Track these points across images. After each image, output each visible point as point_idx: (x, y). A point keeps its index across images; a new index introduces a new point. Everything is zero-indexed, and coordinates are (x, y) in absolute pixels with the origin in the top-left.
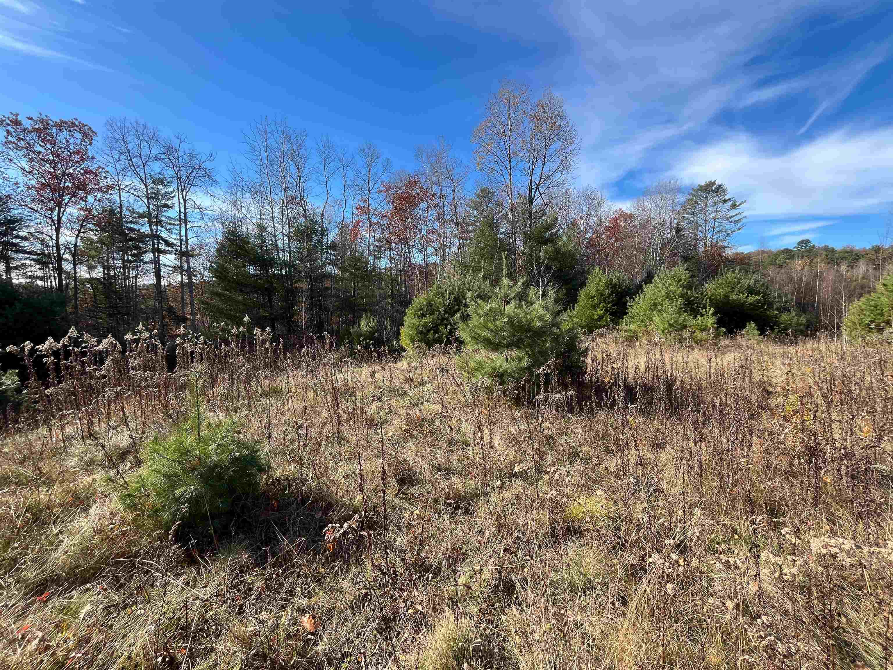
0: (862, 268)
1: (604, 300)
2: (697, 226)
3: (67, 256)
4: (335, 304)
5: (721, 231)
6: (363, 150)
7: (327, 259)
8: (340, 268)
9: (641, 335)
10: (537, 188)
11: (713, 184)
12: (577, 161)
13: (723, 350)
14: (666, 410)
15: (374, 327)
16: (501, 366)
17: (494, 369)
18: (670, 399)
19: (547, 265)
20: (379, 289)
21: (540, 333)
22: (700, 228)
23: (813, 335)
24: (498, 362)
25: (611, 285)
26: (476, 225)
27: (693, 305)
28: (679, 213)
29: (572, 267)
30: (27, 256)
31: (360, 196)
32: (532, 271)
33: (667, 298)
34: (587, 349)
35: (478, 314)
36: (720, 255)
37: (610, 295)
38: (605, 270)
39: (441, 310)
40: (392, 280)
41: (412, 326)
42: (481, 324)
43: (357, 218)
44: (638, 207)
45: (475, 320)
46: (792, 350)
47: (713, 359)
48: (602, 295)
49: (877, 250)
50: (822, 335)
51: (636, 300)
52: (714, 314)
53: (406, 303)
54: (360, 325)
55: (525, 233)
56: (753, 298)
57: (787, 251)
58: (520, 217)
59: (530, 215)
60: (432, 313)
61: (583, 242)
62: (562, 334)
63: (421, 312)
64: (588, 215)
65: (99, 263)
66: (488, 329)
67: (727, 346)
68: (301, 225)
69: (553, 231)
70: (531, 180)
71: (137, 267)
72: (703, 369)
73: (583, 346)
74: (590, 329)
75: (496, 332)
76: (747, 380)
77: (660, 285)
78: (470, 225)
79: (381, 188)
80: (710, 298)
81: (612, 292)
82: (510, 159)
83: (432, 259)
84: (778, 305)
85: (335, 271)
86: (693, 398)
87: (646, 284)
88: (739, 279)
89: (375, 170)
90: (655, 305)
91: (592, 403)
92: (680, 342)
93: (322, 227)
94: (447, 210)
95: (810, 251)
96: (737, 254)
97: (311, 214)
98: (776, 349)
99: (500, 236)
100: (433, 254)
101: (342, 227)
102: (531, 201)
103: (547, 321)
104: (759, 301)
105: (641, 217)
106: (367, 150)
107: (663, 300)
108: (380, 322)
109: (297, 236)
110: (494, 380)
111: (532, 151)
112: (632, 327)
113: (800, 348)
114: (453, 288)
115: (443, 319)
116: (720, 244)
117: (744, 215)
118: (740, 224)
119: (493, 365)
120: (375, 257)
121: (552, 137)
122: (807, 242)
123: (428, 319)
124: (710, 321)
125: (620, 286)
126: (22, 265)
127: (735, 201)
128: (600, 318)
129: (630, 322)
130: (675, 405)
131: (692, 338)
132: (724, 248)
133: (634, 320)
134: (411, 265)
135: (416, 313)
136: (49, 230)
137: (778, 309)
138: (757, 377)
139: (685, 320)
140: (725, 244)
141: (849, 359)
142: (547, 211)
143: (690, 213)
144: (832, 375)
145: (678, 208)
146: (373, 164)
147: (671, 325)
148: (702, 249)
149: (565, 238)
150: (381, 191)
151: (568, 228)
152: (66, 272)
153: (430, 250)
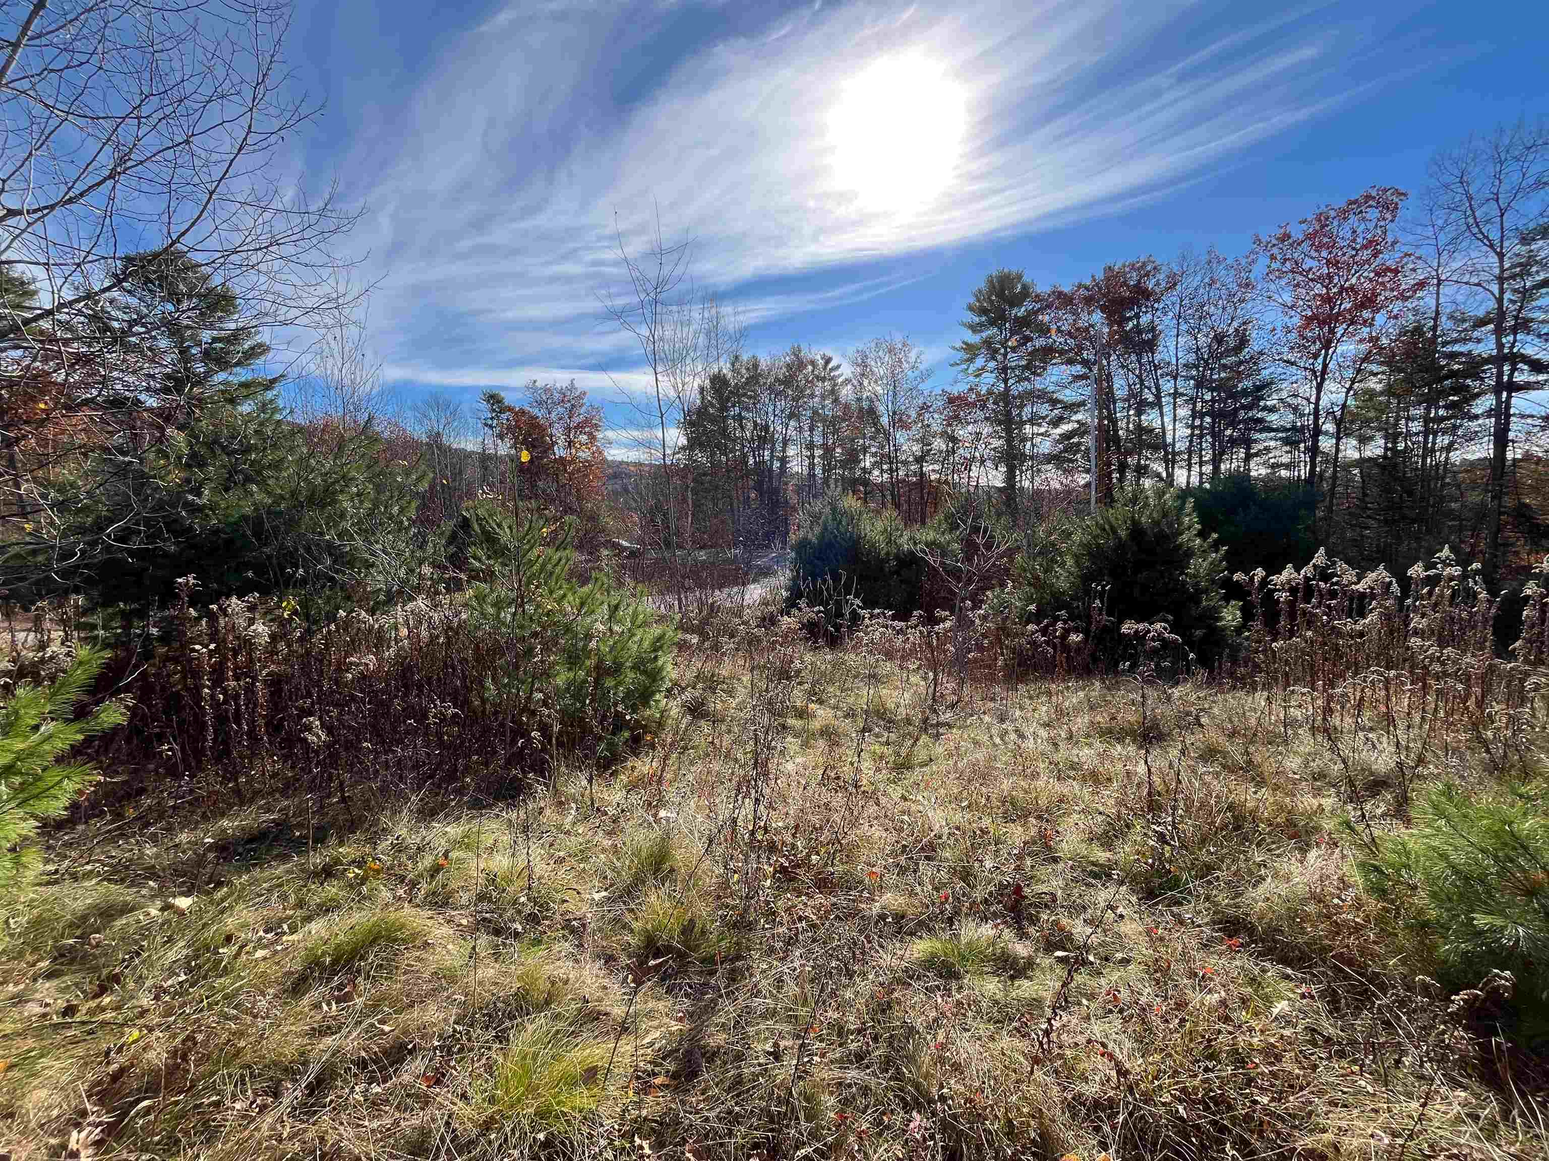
3: (1330, 427)
30: (1272, 434)
65: (1379, 430)
71: (1455, 427)
126: (1266, 449)
136: (1308, 390)
152: (1324, 453)
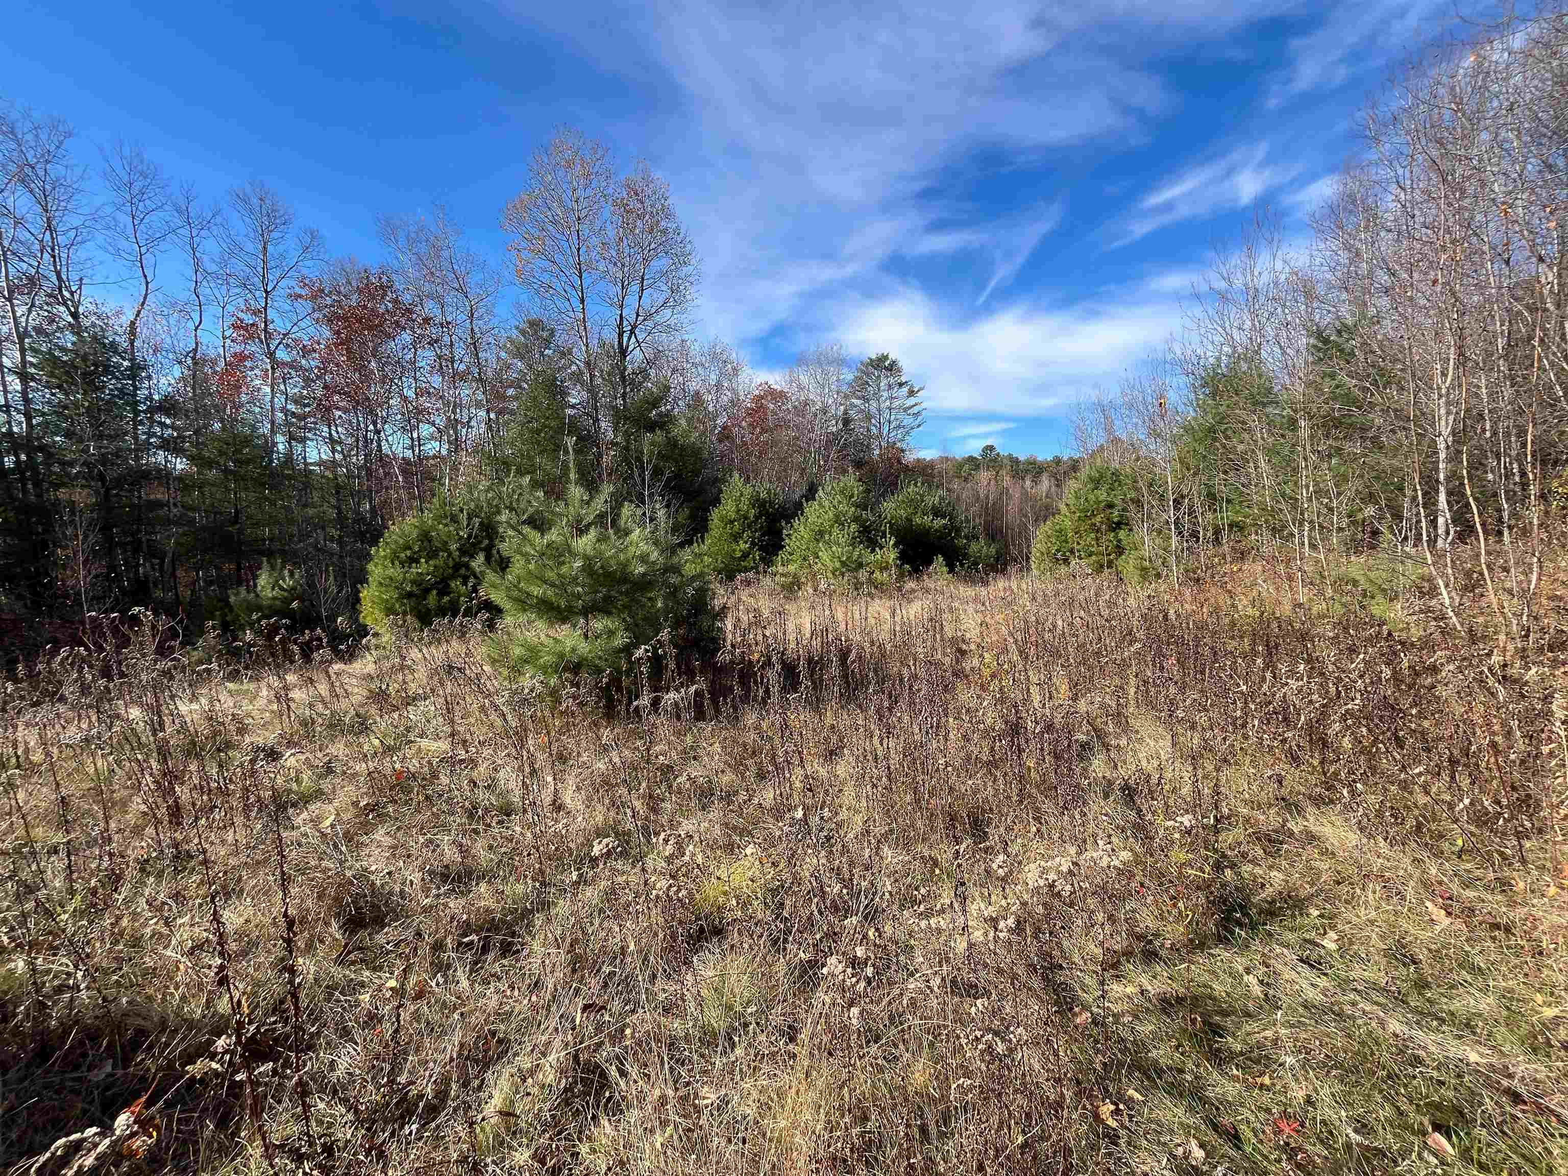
0: (1046, 483)
1: (749, 526)
2: (869, 417)
4: (182, 540)
5: (899, 427)
6: (246, 201)
7: (150, 435)
8: (191, 458)
9: (803, 580)
10: (632, 332)
11: (884, 358)
12: (696, 295)
13: (908, 597)
14: (841, 695)
15: (294, 588)
16: (574, 650)
17: (561, 656)
18: (845, 676)
19: (655, 466)
20: (305, 506)
21: (644, 584)
22: (873, 421)
23: (1003, 571)
24: (569, 643)
25: (760, 504)
26: (520, 387)
27: (870, 533)
28: (846, 397)
29: (697, 473)
31: (241, 300)
32: (631, 477)
33: (836, 522)
34: (724, 608)
35: (525, 555)
36: (899, 462)
37: (757, 518)
38: (748, 478)
39: (454, 547)
40: (338, 488)
41: (388, 583)
42: (530, 572)
43: (238, 349)
44: (791, 381)
45: (518, 567)
46: (983, 591)
47: (898, 611)
48: (746, 518)
49: (1058, 461)
50: (1012, 569)
51: (796, 525)
52: (896, 545)
53: (374, 535)
54: (255, 586)
55: (615, 408)
56: (939, 523)
57: (971, 459)
58: (603, 379)
59: (623, 378)
60: (432, 554)
61: (712, 431)
62: (683, 585)
63: (408, 553)
64: (719, 386)
66: (545, 582)
67: (913, 591)
68: (63, 349)
69: (663, 408)
70: (621, 316)
72: (886, 627)
73: (717, 603)
74: (729, 574)
75: (562, 587)
76: (938, 636)
77: (827, 504)
78: (510, 387)
79: (298, 290)
80: (890, 522)
81: (761, 515)
82: (580, 273)
83: (432, 447)
84: (966, 530)
85: (180, 465)
86: (875, 671)
87: (807, 501)
88: (922, 496)
89: (281, 248)
90: (821, 533)
91: (734, 697)
92: (857, 589)
93: (133, 359)
94: (459, 352)
95: (995, 460)
96: (918, 460)
97: (94, 325)
98: (966, 591)
99: (569, 411)
100: (433, 438)
101: (195, 364)
102: (623, 352)
103: (653, 563)
104: (945, 526)
105: (796, 397)
106: (255, 201)
107: (832, 526)
108: (310, 577)
109: (52, 375)
110: (561, 677)
111: (619, 264)
112: (792, 568)
113: (991, 588)
114: (477, 507)
115: (457, 567)
116: (899, 445)
117: (924, 405)
118: (920, 418)
119: (559, 648)
120: (292, 438)
121: (653, 246)
122: (991, 448)
123: (422, 568)
124: (892, 555)
125: (771, 503)
127: (912, 386)
128: (745, 556)
129: (788, 561)
130: (853, 686)
131: (870, 581)
132: (903, 451)
133: (794, 557)
134: (383, 460)
135: (394, 558)
137: (966, 537)
138: (949, 632)
139: (860, 556)
140: (904, 446)
141: (1040, 599)
142: (652, 372)
143: (859, 398)
144: (1026, 622)
145: (844, 388)
146: (275, 235)
147: (843, 564)
148: (877, 452)
149: (683, 422)
150: (300, 296)
151: (689, 406)
153: (426, 430)
